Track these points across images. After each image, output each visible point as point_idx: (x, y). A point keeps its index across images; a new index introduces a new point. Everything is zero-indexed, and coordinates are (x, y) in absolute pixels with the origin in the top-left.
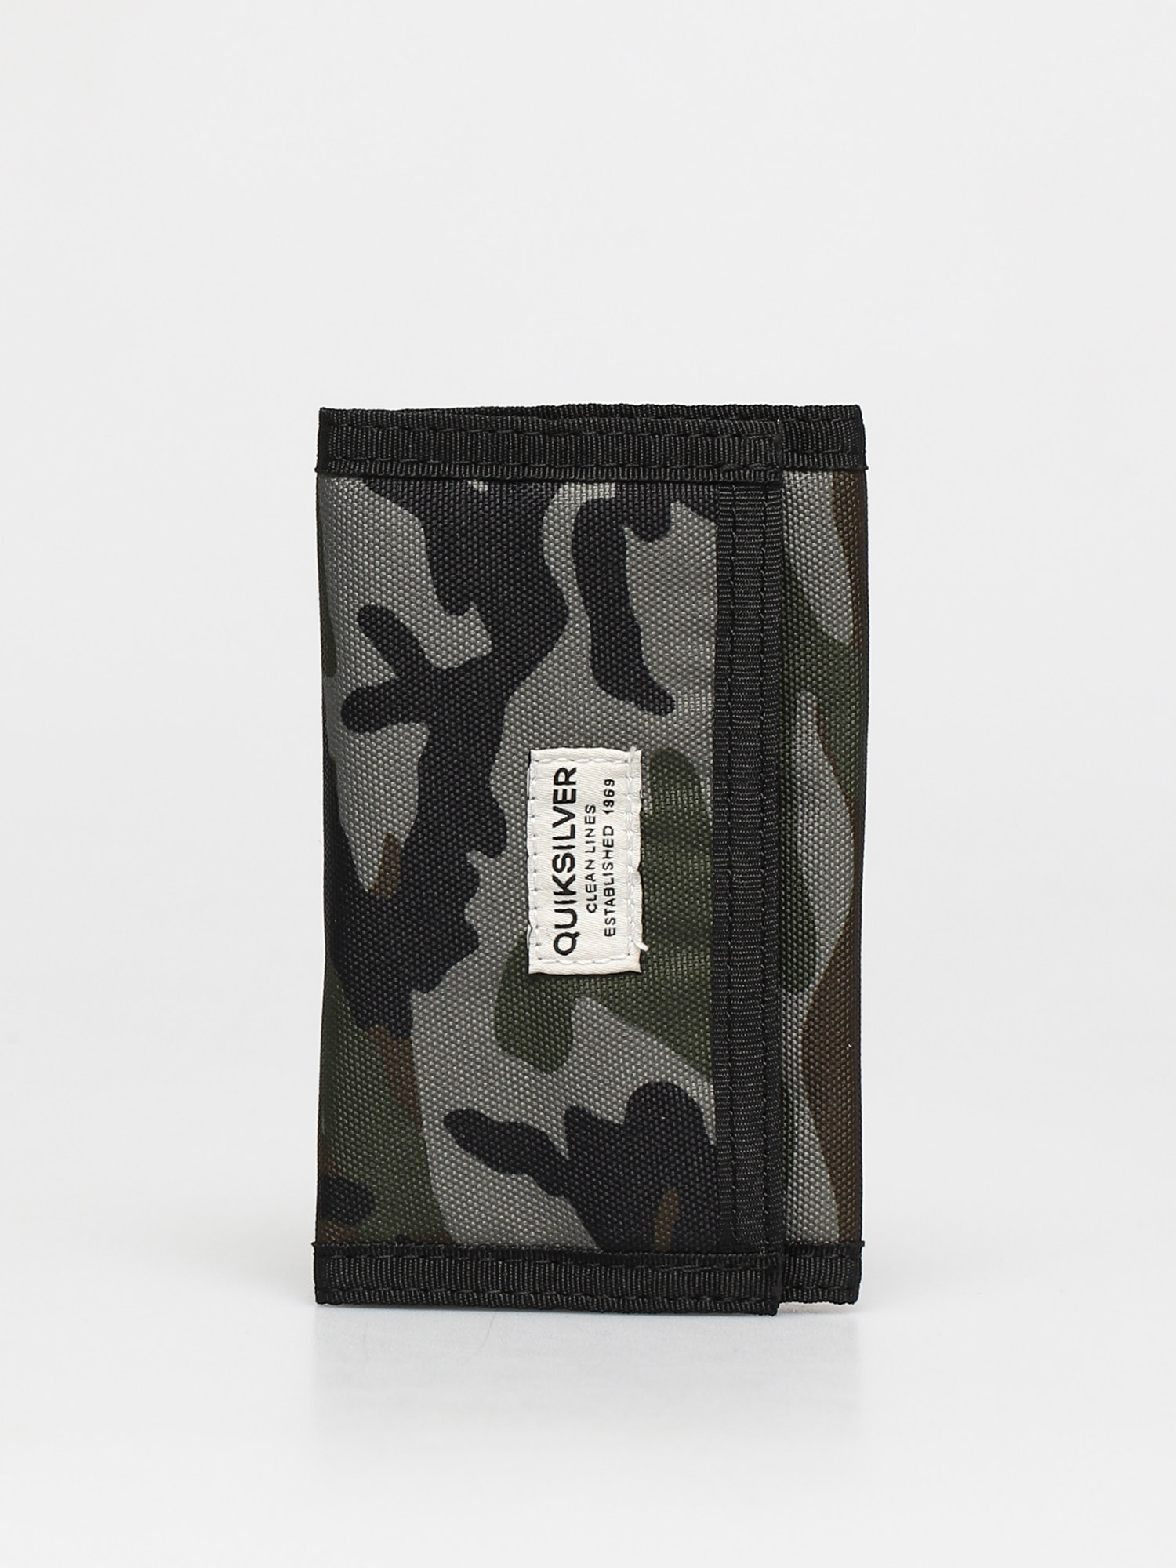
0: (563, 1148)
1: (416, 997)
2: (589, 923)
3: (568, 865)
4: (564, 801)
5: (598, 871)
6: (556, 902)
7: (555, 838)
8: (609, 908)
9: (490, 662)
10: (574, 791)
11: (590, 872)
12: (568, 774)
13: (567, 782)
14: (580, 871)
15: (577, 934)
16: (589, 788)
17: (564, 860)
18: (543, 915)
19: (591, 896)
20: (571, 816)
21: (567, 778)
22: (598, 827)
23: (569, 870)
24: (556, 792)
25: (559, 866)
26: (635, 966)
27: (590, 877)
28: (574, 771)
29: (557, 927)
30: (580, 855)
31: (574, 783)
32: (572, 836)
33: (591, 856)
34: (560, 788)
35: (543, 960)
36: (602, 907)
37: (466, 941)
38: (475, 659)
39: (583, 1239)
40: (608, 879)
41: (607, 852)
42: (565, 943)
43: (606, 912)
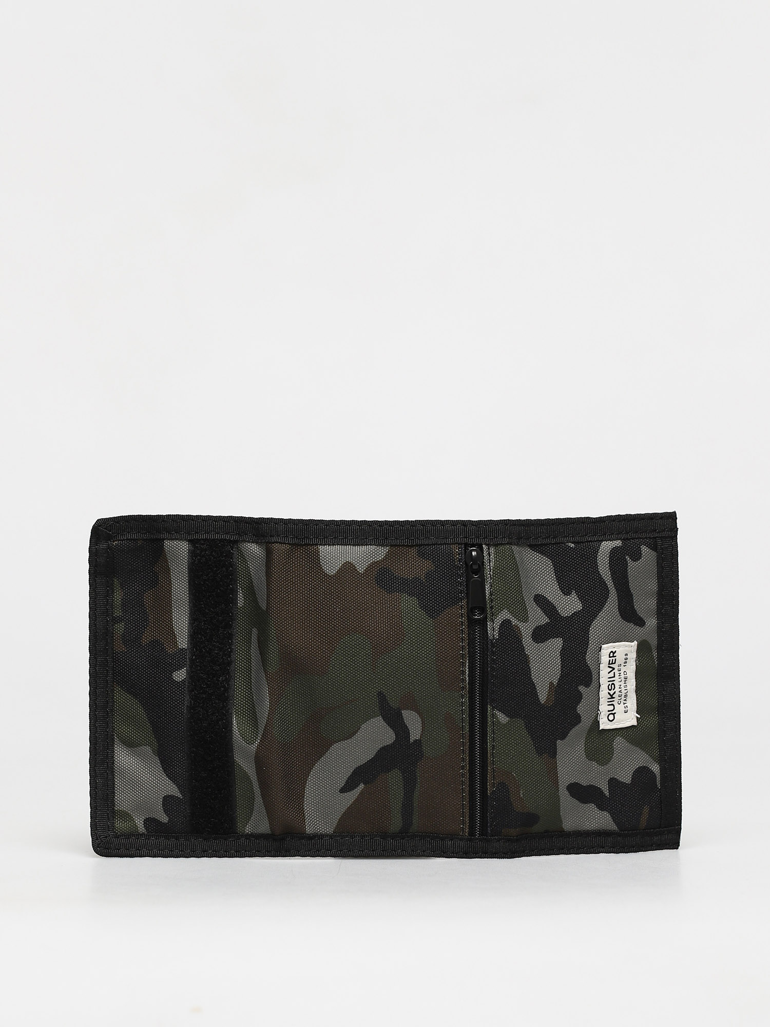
0: (607, 793)
1: (559, 742)
2: (619, 708)
3: (613, 688)
4: (612, 663)
5: (623, 689)
6: (608, 702)
7: (609, 678)
8: (625, 702)
9: (581, 612)
10: (615, 659)
11: (620, 689)
12: (614, 653)
13: (613, 656)
14: (617, 689)
15: (615, 713)
16: (620, 658)
17: (612, 686)
18: (604, 708)
19: (620, 698)
20: (614, 669)
21: (613, 654)
22: (622, 672)
23: (614, 689)
24: (610, 660)
25: (610, 688)
26: (635, 723)
27: (620, 692)
28: (615, 652)
29: (609, 711)
30: (617, 684)
31: (615, 656)
32: (614, 677)
33: (620, 683)
34: (611, 659)
35: (604, 724)
36: (623, 702)
37: (577, 719)
38: (576, 612)
39: (613, 827)
40: (626, 691)
41: (625, 681)
42: (611, 717)
43: (624, 704)
